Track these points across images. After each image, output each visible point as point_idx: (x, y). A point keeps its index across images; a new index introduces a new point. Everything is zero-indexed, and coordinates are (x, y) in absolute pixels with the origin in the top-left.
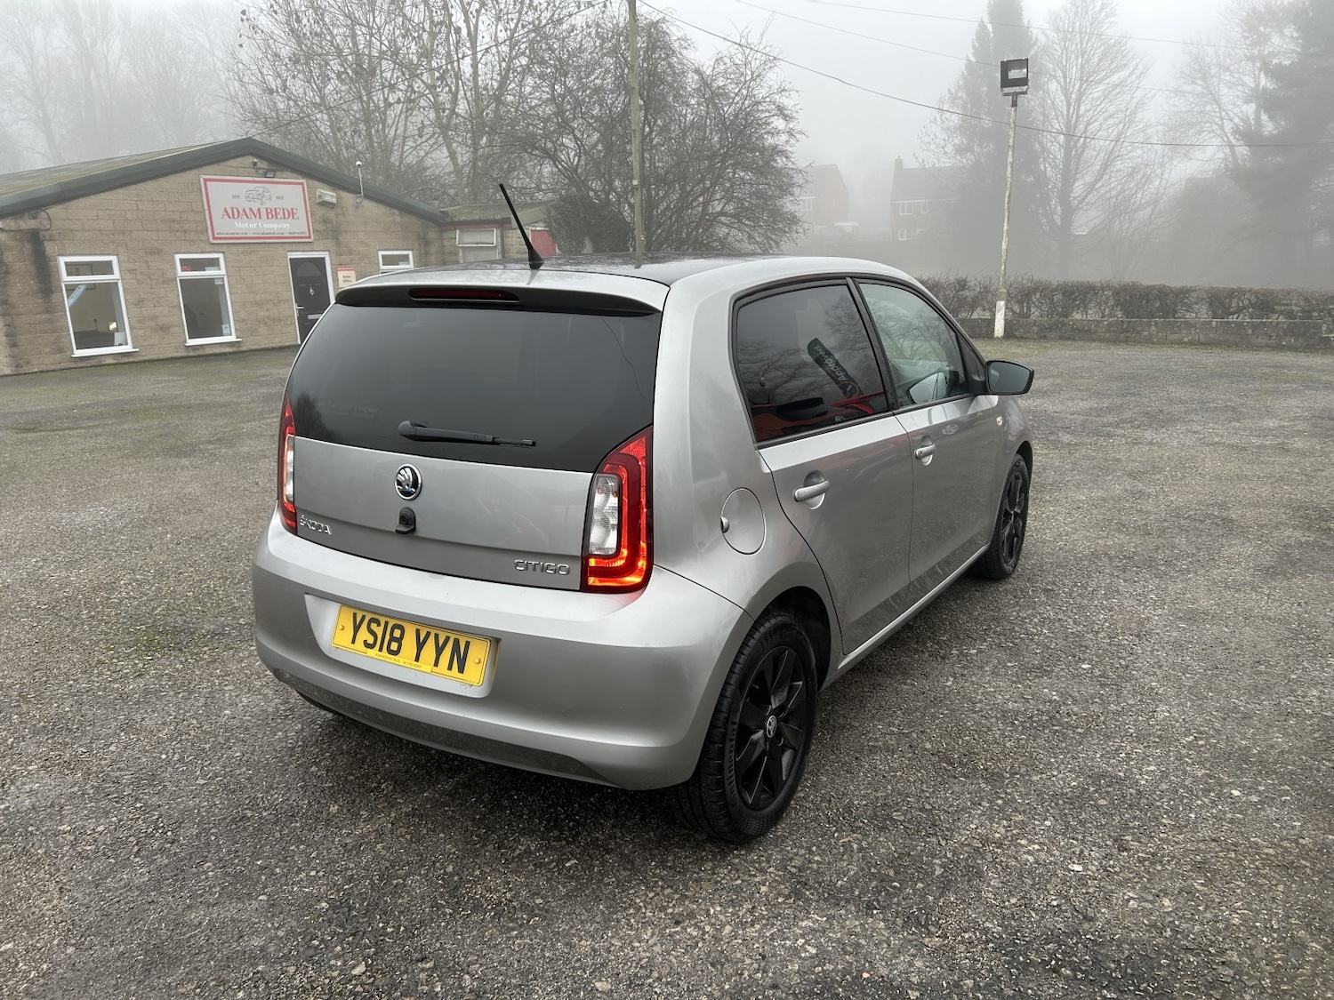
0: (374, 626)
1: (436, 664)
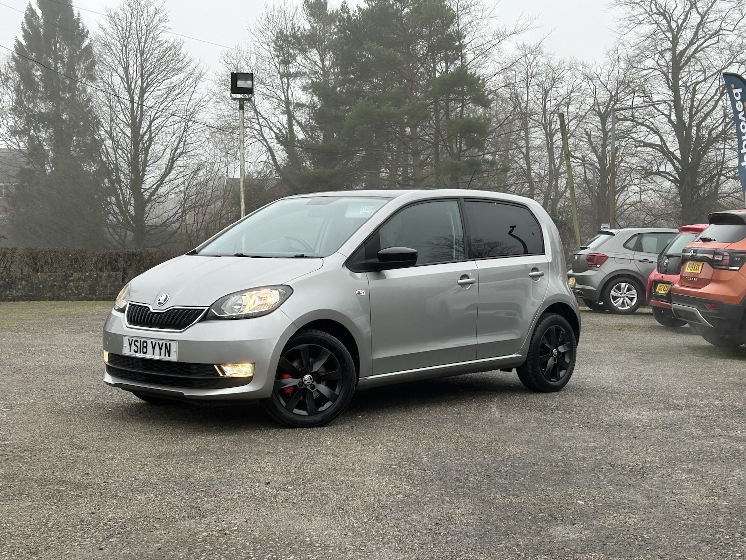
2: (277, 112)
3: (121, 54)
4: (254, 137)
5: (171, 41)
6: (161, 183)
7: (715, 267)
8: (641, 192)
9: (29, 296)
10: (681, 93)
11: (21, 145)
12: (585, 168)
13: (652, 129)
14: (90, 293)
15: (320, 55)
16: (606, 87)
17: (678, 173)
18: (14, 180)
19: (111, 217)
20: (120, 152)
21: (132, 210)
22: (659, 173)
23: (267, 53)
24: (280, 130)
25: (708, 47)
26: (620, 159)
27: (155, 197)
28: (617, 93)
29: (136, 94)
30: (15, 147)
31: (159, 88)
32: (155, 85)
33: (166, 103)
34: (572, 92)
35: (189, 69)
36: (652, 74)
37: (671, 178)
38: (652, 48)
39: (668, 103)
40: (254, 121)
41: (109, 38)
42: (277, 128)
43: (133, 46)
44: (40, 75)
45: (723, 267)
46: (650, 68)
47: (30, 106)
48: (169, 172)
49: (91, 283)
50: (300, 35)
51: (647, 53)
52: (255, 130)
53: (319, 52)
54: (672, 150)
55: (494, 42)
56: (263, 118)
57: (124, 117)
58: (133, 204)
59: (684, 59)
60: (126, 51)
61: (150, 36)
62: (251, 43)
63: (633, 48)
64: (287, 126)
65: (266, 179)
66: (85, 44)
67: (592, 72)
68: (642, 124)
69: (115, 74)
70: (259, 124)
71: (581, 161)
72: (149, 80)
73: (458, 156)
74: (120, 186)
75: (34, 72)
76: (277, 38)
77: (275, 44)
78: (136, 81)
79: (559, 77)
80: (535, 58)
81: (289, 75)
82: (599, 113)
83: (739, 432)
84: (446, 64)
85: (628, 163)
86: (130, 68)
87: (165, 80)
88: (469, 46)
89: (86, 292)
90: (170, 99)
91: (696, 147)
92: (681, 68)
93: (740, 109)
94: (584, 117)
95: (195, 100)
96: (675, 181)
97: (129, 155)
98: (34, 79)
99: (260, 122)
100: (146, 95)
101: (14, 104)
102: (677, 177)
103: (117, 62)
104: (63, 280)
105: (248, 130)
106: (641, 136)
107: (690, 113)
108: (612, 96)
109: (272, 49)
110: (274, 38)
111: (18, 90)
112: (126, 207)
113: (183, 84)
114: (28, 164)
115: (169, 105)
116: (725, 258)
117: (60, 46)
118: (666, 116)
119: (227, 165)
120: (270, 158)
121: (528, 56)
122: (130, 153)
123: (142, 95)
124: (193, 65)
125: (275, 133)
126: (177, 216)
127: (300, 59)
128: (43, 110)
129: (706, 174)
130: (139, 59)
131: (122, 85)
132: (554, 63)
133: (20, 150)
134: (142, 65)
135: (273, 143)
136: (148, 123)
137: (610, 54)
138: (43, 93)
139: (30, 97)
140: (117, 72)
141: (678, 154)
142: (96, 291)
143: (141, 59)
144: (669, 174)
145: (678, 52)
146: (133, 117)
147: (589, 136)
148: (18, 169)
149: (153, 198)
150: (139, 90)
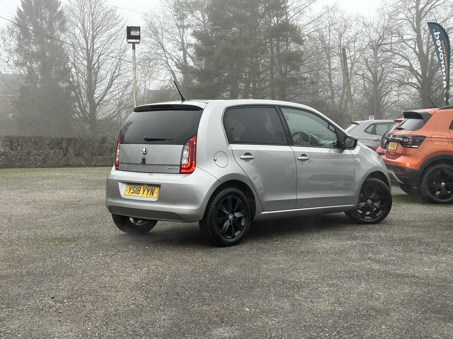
0: (134, 188)
1: (147, 195)
2: (176, 50)
3: (80, 15)
4: (163, 64)
5: (110, 7)
6: (106, 94)
7: (404, 146)
8: (399, 95)
9: (6, 165)
10: (422, 34)
11: (21, 72)
12: (364, 81)
13: (403, 57)
14: (43, 163)
15: (202, 14)
16: (377, 31)
17: (420, 83)
18: (18, 93)
19: (76, 115)
20: (80, 75)
21: (88, 110)
22: (408, 84)
23: (170, 13)
24: (178, 60)
25: (438, 5)
26: (385, 75)
27: (102, 102)
28: (383, 35)
29: (90, 40)
30: (18, 73)
31: (103, 36)
32: (101, 34)
33: (107, 45)
34: (357, 34)
35: (121, 24)
36: (404, 23)
37: (416, 86)
38: (403, 7)
39: (414, 40)
40: (162, 55)
41: (72, 6)
42: (177, 59)
43: (87, 10)
44: (32, 29)
45: (409, 146)
46: (402, 19)
47: (27, 48)
48: (110, 87)
49: (44, 157)
50: (189, 2)
51: (400, 10)
52: (164, 60)
53: (201, 12)
54: (416, 69)
55: (307, 5)
56: (168, 53)
57: (82, 54)
58: (89, 107)
59: (423, 13)
60: (83, 13)
61: (98, 4)
62: (161, 8)
63: (392, 7)
64: (182, 58)
65: (170, 90)
66: (59, 9)
67: (368, 22)
68: (398, 54)
69: (76, 28)
70: (166, 57)
71: (361, 77)
72: (97, 31)
73: (285, 75)
74: (81, 96)
75: (28, 27)
76: (175, 4)
77: (175, 8)
78: (89, 32)
79: (349, 25)
80: (334, 14)
81: (183, 27)
82: (372, 48)
83: (383, 256)
84: (277, 18)
85: (390, 77)
86: (86, 24)
87: (106, 31)
88: (291, 7)
89: (41, 163)
90: (109, 42)
91: (431, 67)
92: (421, 19)
93: (439, 45)
94: (364, 50)
95: (125, 43)
96: (418, 88)
97: (86, 77)
98: (29, 32)
99: (167, 56)
100: (95, 40)
101: (17, 47)
102: (419, 86)
103: (77, 20)
104: (27, 155)
105: (159, 61)
106: (397, 61)
107: (427, 46)
108: (380, 37)
109: (173, 11)
110: (173, 4)
111: (19, 39)
112: (85, 108)
113: (118, 33)
114: (26, 83)
115: (109, 46)
116: (410, 140)
117: (44, 11)
118: (412, 48)
119: (145, 82)
120: (172, 77)
121: (330, 12)
122: (87, 76)
123: (93, 41)
124: (123, 21)
125: (175, 62)
126: (115, 114)
127: (189, 17)
128: (34, 50)
129: (437, 83)
130: (91, 18)
131: (81, 34)
132: (346, 17)
133: (21, 75)
134: (93, 22)
135: (174, 68)
136: (97, 57)
137: (379, 11)
138: (34, 40)
139: (26, 42)
140: (78, 27)
141: (420, 72)
142: (47, 162)
143: (92, 18)
144: (414, 84)
145: (419, 9)
146: (88, 54)
147: (366, 61)
148: (20, 86)
149: (100, 103)
150: (91, 37)
